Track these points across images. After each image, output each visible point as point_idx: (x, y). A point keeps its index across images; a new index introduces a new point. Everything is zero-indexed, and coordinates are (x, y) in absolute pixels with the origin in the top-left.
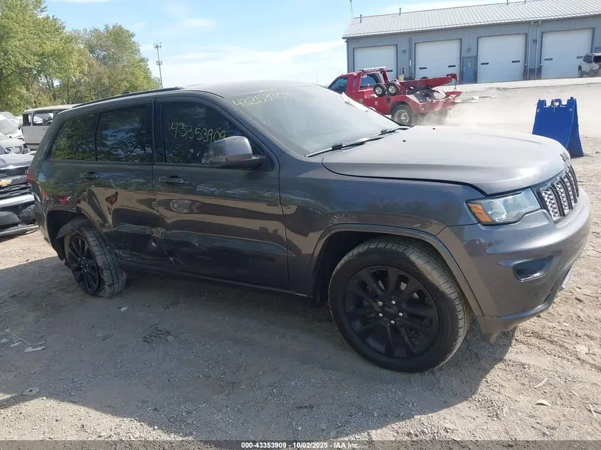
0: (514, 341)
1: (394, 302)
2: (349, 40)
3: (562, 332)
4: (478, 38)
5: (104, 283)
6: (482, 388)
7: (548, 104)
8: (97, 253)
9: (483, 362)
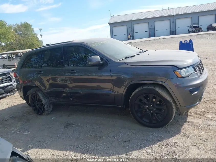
0: (188, 116)
1: (152, 105)
2: (111, 24)
3: (202, 112)
4: (154, 22)
5: (45, 109)
6: (182, 130)
7: (183, 42)
8: (43, 99)
9: (180, 123)
